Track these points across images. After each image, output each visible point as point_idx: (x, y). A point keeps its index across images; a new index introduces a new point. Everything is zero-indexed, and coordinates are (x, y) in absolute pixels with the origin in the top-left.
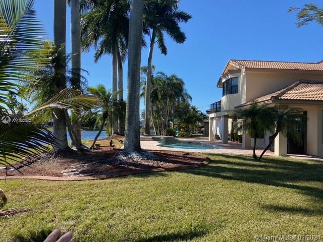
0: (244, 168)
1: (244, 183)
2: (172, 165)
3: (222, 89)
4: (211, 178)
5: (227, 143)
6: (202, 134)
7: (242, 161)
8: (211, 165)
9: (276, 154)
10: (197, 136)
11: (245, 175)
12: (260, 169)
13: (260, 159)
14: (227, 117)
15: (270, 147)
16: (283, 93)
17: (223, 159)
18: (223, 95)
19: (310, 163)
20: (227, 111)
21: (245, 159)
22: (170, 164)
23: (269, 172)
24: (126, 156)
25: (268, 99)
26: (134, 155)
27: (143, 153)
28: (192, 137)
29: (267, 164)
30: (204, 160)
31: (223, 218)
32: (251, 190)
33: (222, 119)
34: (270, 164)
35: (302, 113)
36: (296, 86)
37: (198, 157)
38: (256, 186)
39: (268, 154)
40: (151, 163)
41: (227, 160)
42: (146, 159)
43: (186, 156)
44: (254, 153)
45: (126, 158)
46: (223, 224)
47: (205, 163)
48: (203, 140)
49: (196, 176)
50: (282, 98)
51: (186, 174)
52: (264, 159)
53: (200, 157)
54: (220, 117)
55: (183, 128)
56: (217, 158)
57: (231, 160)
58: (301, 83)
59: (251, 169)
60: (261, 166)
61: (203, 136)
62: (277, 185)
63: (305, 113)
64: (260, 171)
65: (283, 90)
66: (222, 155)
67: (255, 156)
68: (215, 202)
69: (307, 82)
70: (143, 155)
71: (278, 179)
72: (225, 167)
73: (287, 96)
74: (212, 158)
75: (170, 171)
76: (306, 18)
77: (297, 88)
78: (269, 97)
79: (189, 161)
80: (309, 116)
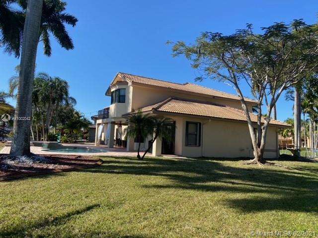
0: (131, 165)
1: (134, 176)
2: (67, 167)
3: (111, 97)
4: (107, 174)
5: (113, 148)
6: (85, 140)
7: (129, 160)
8: (104, 164)
9: (153, 155)
10: (80, 142)
11: (133, 170)
12: (143, 165)
13: (143, 158)
14: (114, 123)
15: (149, 150)
16: (160, 106)
17: (114, 159)
18: (112, 103)
19: (176, 160)
20: (114, 118)
21: (131, 159)
22: (65, 166)
23: (150, 167)
24: (13, 160)
25: (149, 110)
26: (23, 158)
27: (34, 157)
28: (76, 142)
29: (148, 162)
30: (96, 161)
31: (122, 199)
32: (139, 180)
33: (109, 125)
34: (150, 162)
35: (172, 122)
36: (169, 101)
37: (90, 159)
38: (142, 176)
39: (148, 155)
40: (45, 166)
41: (117, 160)
42: (38, 162)
43: (79, 158)
44: (138, 154)
45: (13, 162)
46: (123, 202)
47: (99, 163)
48: (88, 145)
49: (94, 174)
50: (160, 110)
51: (84, 173)
52: (145, 159)
53: (92, 159)
54: (107, 123)
55: (67, 133)
56: (108, 159)
57: (121, 160)
58: (173, 99)
59: (137, 165)
60: (144, 163)
61: (88, 142)
62: (157, 175)
63: (175, 122)
64: (144, 167)
65: (160, 104)
66: (112, 157)
67: (139, 156)
68: (114, 190)
69: (177, 99)
70: (33, 159)
71: (157, 171)
72: (116, 166)
73: (163, 109)
74: (104, 159)
75: (68, 171)
76: (178, 51)
77: (170, 103)
78: (150, 108)
79: (83, 162)
80: (177, 125)
